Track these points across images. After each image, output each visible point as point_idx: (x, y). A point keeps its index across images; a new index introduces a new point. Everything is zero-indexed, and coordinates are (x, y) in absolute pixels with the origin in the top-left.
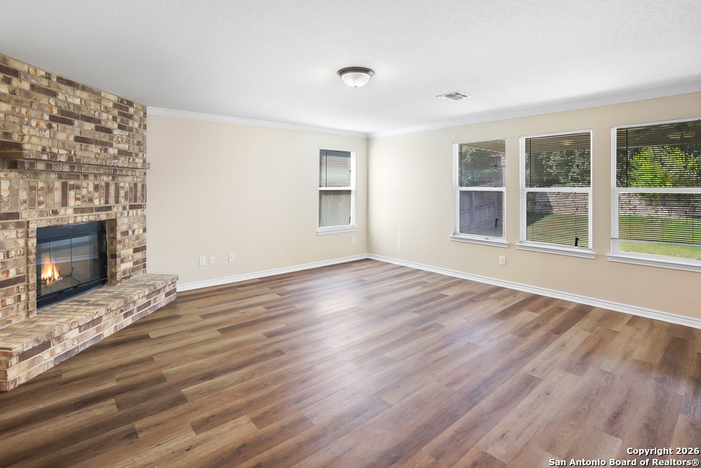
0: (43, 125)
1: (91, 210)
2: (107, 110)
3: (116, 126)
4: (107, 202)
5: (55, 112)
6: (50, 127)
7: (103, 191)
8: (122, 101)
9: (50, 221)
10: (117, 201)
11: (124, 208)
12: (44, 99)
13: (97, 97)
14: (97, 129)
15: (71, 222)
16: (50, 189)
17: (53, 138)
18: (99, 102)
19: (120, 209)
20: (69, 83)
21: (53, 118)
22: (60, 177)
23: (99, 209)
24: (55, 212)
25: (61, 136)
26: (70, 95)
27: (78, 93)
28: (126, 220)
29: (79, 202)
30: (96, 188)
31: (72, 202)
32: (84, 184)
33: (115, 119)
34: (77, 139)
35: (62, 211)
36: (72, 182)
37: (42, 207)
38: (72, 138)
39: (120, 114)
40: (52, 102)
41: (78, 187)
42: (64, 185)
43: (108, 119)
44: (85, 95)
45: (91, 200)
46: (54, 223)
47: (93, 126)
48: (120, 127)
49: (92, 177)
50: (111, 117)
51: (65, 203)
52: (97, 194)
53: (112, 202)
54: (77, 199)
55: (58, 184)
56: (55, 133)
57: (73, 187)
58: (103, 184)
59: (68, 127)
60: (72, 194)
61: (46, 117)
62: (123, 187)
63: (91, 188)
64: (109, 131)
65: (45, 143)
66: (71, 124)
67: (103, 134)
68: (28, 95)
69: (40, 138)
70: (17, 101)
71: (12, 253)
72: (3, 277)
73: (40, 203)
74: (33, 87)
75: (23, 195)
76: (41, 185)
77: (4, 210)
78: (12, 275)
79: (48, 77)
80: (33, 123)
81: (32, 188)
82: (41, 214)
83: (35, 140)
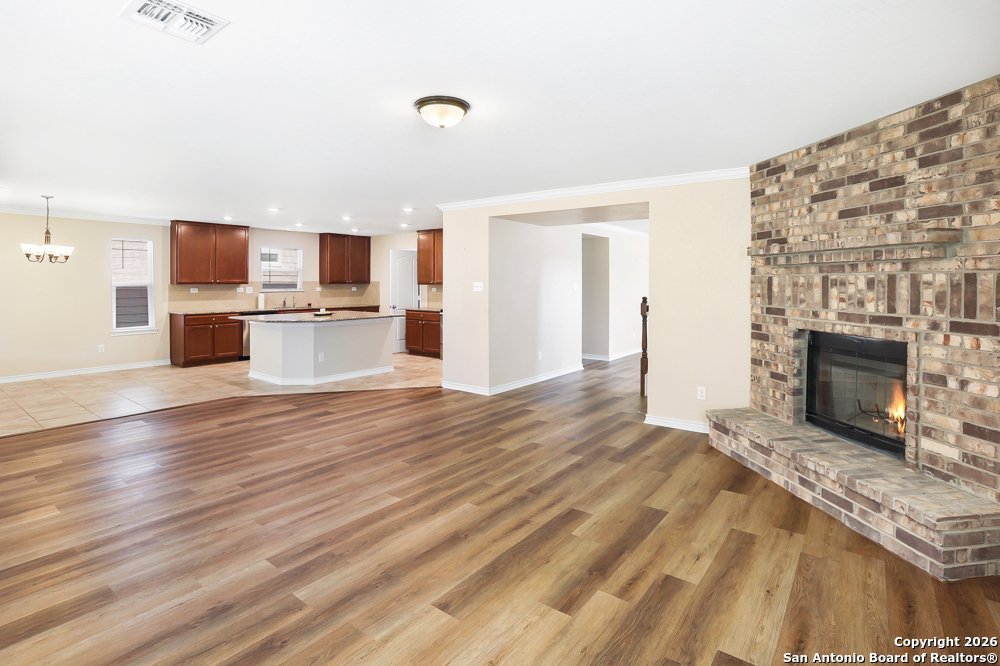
0: (804, 211)
1: (861, 318)
2: (891, 146)
3: (913, 164)
4: (892, 309)
5: (816, 190)
6: (810, 210)
7: (883, 291)
8: (928, 107)
9: (805, 323)
10: (915, 309)
11: (935, 326)
13: (870, 136)
14: (873, 188)
15: (828, 330)
16: (810, 286)
17: (813, 223)
18: (876, 141)
19: (924, 326)
20: (832, 142)
21: (815, 199)
22: (821, 271)
23: (876, 320)
24: (815, 315)
25: (822, 217)
26: (831, 159)
27: (842, 148)
28: (939, 352)
29: (843, 305)
30: (870, 284)
31: (834, 303)
32: (851, 278)
33: (910, 153)
34: (843, 214)
35: (822, 314)
36: (833, 276)
37: (803, 306)
38: (835, 215)
39: (923, 137)
40: (813, 179)
41: (843, 284)
42: (825, 280)
43: (894, 160)
44: (851, 146)
45: (861, 303)
47: (865, 185)
48: (924, 163)
49: (862, 267)
50: (899, 154)
51: (825, 305)
52: (871, 295)
53: (902, 310)
54: (842, 300)
55: (817, 279)
56: (815, 217)
57: (834, 283)
58: (884, 278)
59: (830, 202)
60: (834, 292)
61: (807, 201)
62: (929, 284)
63: (862, 285)
64: (898, 181)
65: (806, 231)
66: (833, 196)
67: (882, 193)
68: (791, 184)
69: (801, 227)
70: (783, 196)
71: (780, 349)
72: (774, 369)
73: (802, 301)
74: (797, 173)
75: (788, 292)
76: (802, 280)
77: (775, 305)
78: (780, 370)
79: (809, 150)
80: (796, 213)
81: (795, 284)
82: (803, 313)
83: (797, 231)
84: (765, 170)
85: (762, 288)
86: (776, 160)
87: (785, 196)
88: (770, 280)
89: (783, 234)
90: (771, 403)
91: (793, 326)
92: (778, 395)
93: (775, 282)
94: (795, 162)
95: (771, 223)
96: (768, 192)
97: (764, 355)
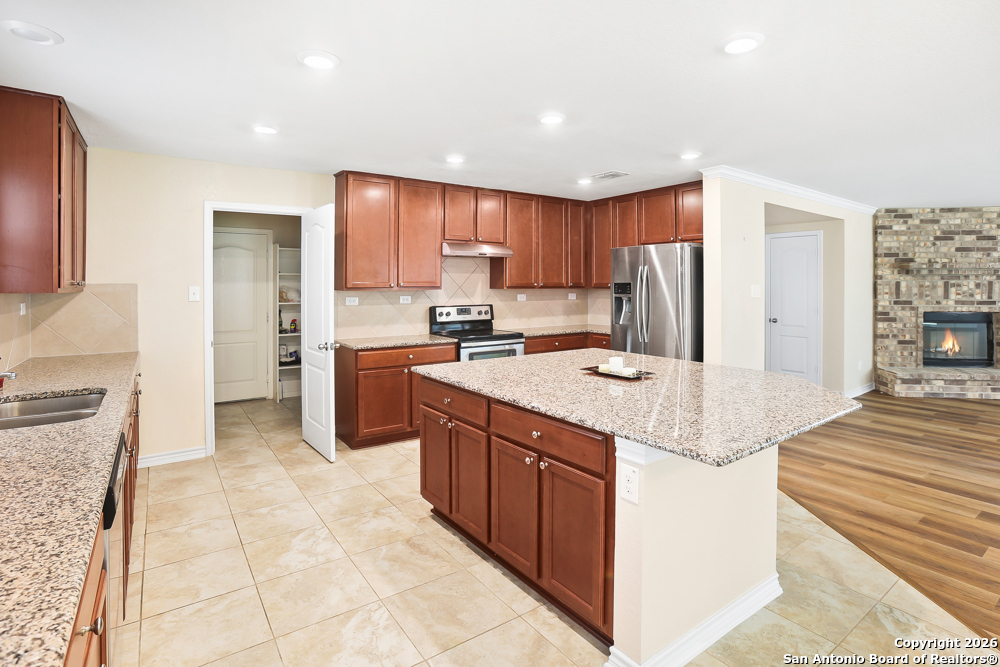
0: (929, 244)
1: (972, 303)
4: (990, 298)
5: (938, 234)
6: (934, 244)
7: (985, 289)
9: (932, 308)
12: (929, 227)
13: (977, 214)
14: (979, 239)
15: (950, 310)
16: (934, 287)
17: (936, 252)
18: (980, 216)
20: (951, 210)
21: (937, 238)
22: (942, 279)
23: (981, 303)
24: (938, 303)
25: (944, 249)
26: (951, 219)
27: (958, 215)
29: (959, 297)
30: (978, 285)
31: (952, 296)
32: (965, 283)
34: (958, 250)
35: (944, 302)
36: (952, 282)
37: (928, 298)
38: (953, 249)
40: (936, 227)
41: (959, 285)
42: (946, 283)
43: (991, 228)
44: (965, 215)
45: (972, 295)
46: (936, 310)
47: (974, 237)
49: (973, 278)
50: (994, 226)
51: (946, 297)
52: (978, 291)
53: (995, 297)
54: (958, 294)
55: (940, 283)
56: (938, 248)
57: (953, 285)
58: (986, 283)
59: (950, 242)
60: (952, 290)
61: (932, 239)
63: (972, 286)
64: (993, 238)
65: (930, 256)
66: (952, 239)
67: (984, 242)
68: (918, 227)
69: (927, 253)
70: (911, 233)
71: (908, 325)
72: (901, 338)
73: (927, 296)
74: (922, 221)
75: (915, 290)
76: (927, 284)
77: (903, 299)
78: (908, 338)
79: (933, 211)
80: (922, 244)
81: (921, 286)
82: (928, 303)
83: (923, 255)
84: (894, 214)
85: (890, 289)
86: (904, 210)
87: (912, 233)
88: (898, 285)
89: (910, 256)
90: (899, 360)
91: (921, 311)
92: (906, 353)
93: (903, 285)
94: (922, 214)
95: (898, 248)
96: (896, 228)
97: (892, 331)
